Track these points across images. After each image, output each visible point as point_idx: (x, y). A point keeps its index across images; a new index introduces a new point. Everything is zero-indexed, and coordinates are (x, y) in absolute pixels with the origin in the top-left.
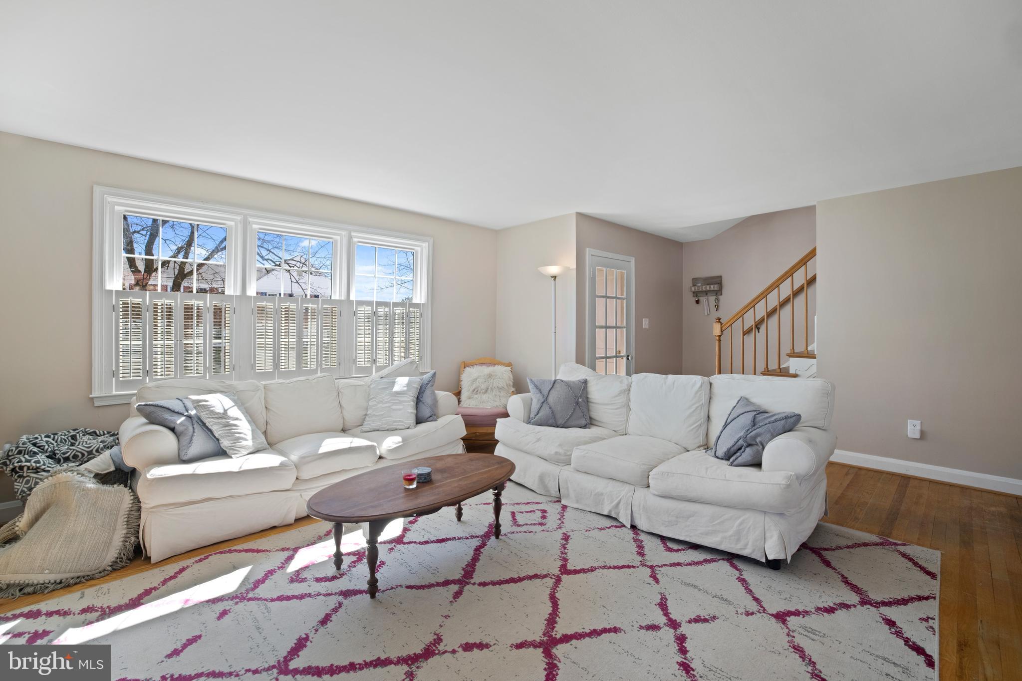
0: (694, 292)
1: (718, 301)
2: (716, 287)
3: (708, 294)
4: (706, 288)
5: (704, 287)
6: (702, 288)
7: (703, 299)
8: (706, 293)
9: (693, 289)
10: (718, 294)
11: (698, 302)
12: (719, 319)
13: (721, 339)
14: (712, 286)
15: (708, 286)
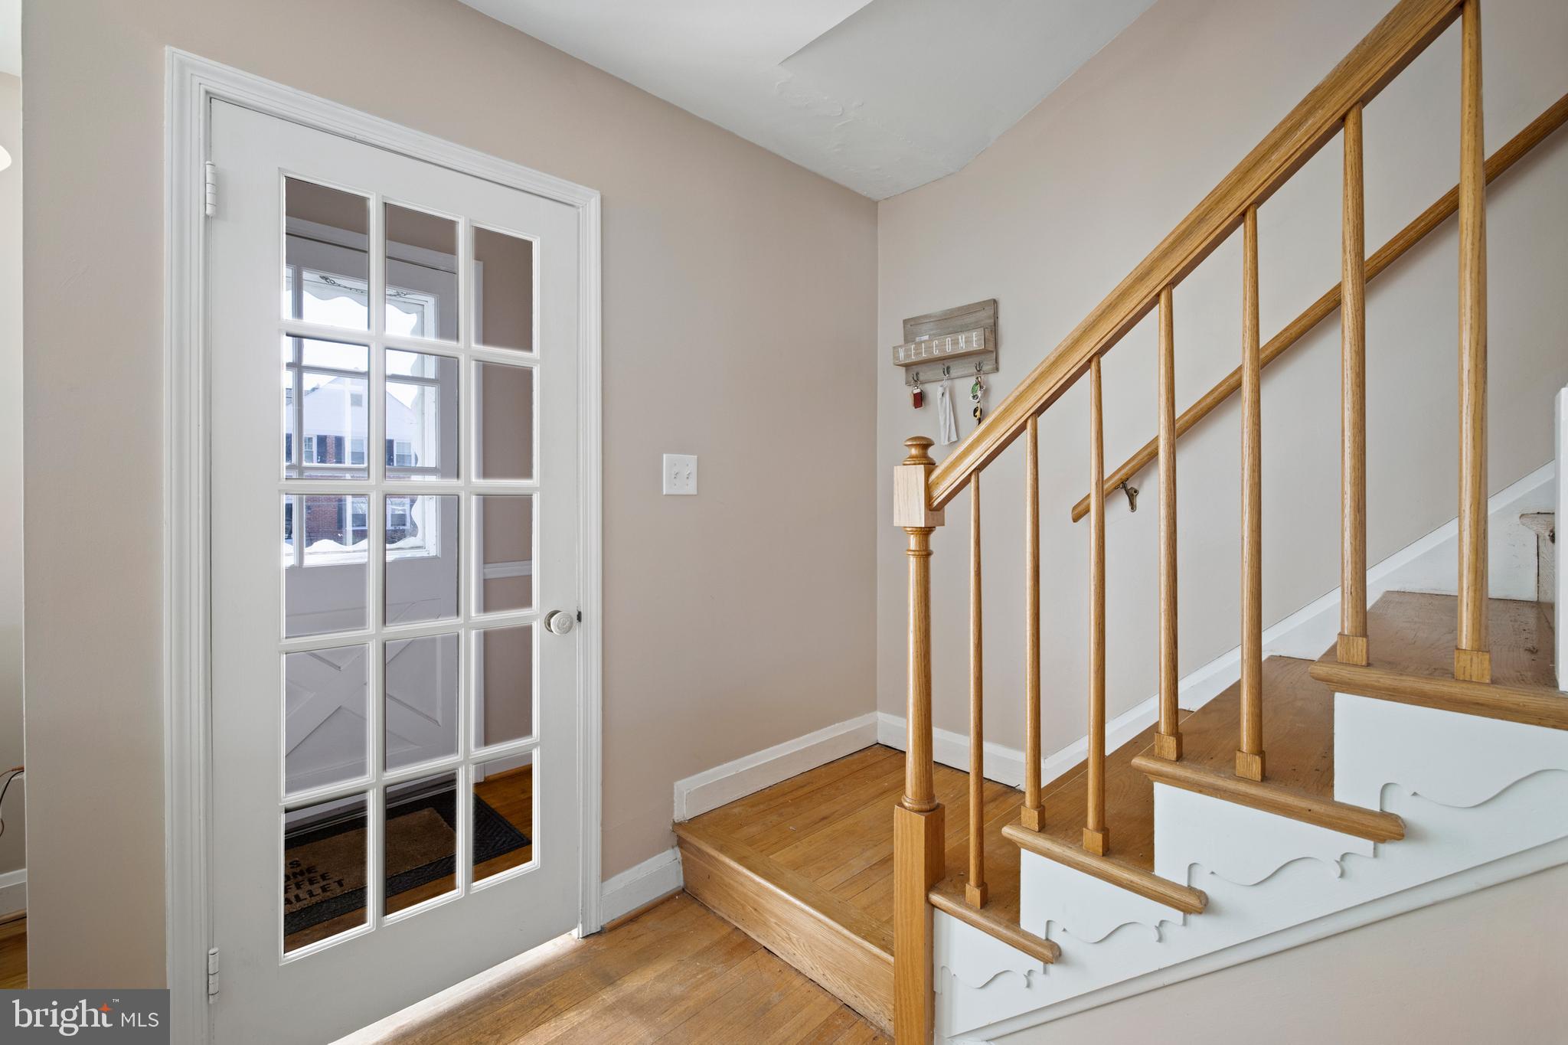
0: (907, 366)
1: (986, 392)
2: (973, 341)
3: (954, 373)
4: (942, 345)
5: (935, 343)
6: (929, 349)
7: (935, 391)
8: (945, 363)
9: (902, 355)
10: (986, 368)
11: (919, 400)
12: (925, 445)
13: (932, 547)
14: (962, 338)
15: (948, 340)
